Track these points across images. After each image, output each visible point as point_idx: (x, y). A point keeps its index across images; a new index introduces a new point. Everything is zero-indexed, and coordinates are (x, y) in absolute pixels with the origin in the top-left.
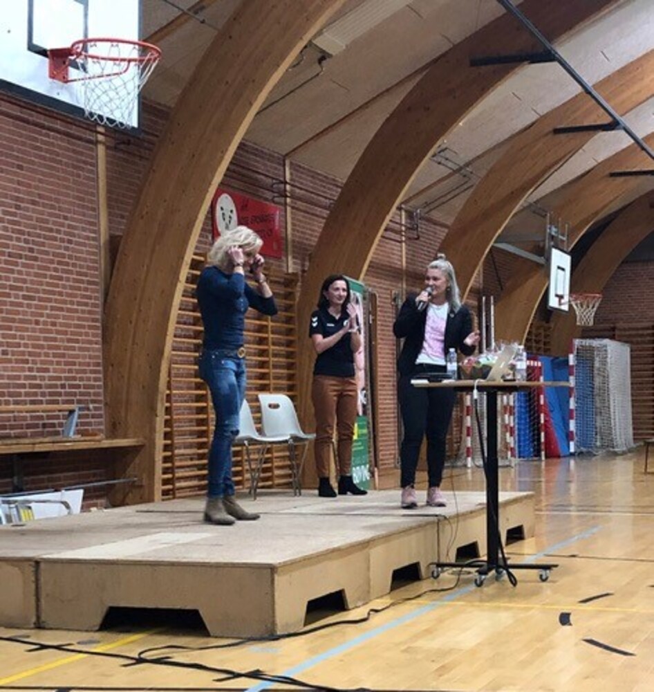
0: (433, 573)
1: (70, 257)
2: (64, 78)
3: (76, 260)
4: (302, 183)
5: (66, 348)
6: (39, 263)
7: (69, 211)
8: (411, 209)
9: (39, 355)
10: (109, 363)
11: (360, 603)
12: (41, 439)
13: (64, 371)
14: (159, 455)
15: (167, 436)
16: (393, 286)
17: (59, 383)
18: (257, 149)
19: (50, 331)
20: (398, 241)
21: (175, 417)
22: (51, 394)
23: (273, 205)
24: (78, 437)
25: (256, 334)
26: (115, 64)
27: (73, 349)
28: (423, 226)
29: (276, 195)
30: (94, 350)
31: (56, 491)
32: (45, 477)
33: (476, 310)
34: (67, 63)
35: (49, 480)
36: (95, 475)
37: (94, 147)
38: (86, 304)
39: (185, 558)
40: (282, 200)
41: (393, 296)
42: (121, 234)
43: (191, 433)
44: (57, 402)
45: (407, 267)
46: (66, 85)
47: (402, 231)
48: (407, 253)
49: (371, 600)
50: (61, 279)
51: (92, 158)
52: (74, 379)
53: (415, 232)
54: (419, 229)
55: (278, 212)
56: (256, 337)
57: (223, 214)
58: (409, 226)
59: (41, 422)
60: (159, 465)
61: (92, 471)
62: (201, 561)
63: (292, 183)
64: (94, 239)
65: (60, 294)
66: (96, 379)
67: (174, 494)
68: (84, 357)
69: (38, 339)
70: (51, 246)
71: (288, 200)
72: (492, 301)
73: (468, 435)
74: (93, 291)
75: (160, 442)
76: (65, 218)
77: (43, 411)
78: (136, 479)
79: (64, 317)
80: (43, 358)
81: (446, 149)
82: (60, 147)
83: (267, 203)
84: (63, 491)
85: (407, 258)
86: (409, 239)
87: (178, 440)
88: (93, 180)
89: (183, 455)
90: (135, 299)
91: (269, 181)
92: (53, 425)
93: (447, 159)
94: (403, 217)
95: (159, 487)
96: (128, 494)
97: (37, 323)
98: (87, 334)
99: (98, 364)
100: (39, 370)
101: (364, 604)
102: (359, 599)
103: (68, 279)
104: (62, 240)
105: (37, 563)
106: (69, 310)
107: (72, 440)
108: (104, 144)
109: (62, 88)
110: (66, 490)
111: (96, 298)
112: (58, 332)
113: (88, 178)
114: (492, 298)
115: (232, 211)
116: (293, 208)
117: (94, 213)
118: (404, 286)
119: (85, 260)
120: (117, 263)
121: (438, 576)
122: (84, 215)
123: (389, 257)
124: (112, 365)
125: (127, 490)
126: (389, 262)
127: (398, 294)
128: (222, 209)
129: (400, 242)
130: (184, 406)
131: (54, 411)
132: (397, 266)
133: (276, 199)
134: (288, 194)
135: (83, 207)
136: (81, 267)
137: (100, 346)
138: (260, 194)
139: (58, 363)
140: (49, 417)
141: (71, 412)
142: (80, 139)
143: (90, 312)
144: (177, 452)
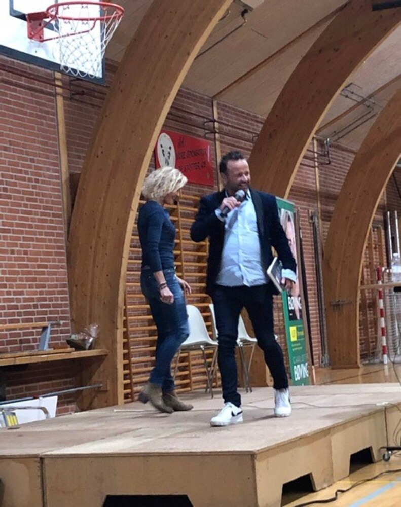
0: (384, 456)
1: (38, 194)
2: (40, 37)
3: (43, 196)
4: (228, 121)
5: (37, 273)
6: (12, 200)
7: (35, 155)
8: (321, 138)
9: (15, 280)
10: (74, 284)
11: (325, 485)
12: (19, 354)
13: (36, 293)
14: (120, 362)
15: (126, 346)
16: (309, 206)
17: (32, 303)
18: (189, 94)
19: (23, 259)
20: (312, 167)
21: (130, 329)
22: (26, 314)
23: (205, 140)
24: (51, 350)
25: (196, 253)
26: (83, 23)
27: (43, 273)
28: (333, 153)
29: (207, 131)
30: (60, 273)
31: (35, 398)
32: (24, 386)
33: (383, 224)
34: (42, 25)
35: (28, 389)
36: (65, 383)
37: (54, 98)
38: (52, 234)
39: (171, 449)
40: (212, 136)
41: (310, 215)
42: (79, 172)
43: (145, 343)
44: (30, 320)
45: (320, 188)
46: (42, 44)
47: (315, 158)
48: (319, 176)
49: (334, 482)
50: (30, 213)
51: (52, 107)
52: (45, 299)
53: (327, 158)
54: (330, 156)
55: (209, 147)
56: (195, 256)
57: (163, 151)
58: (320, 153)
59: (18, 339)
60: (121, 372)
61: (63, 380)
62: (187, 451)
63: (219, 120)
64: (57, 178)
65: (31, 226)
66: (62, 299)
67: (132, 398)
68: (52, 280)
69: (13, 266)
70: (21, 185)
71: (217, 135)
72: (396, 216)
73: (383, 334)
74: (58, 222)
75: (120, 351)
76: (32, 161)
77: (20, 329)
78: (101, 385)
79: (35, 246)
80: (18, 283)
81: (351, 84)
82: (25, 100)
83: (200, 139)
84: (41, 398)
85: (320, 181)
86: (321, 164)
87: (133, 349)
88: (54, 127)
89: (138, 362)
90: (94, 227)
91: (201, 120)
92: (28, 341)
93: (352, 93)
94: (315, 145)
95: (121, 392)
96: (94, 398)
97: (13, 252)
98: (54, 260)
99: (64, 286)
100: (15, 293)
101: (329, 486)
102: (325, 481)
103: (36, 214)
104: (30, 180)
105: (41, 459)
106: (38, 240)
107: (46, 353)
108: (61, 95)
109: (39, 46)
110: (43, 397)
111: (60, 228)
112: (29, 260)
113: (49, 126)
114: (396, 212)
115: (170, 148)
116: (221, 142)
117: (56, 155)
118: (319, 206)
119: (50, 196)
120: (77, 197)
121: (389, 458)
122: (47, 157)
123: (306, 181)
124: (76, 286)
125: (93, 395)
126: (305, 185)
127: (315, 213)
128: (162, 146)
129: (314, 167)
130: (137, 319)
131: (28, 328)
132: (312, 188)
133: (207, 136)
134: (218, 131)
135: (47, 150)
136: (47, 202)
137: (66, 270)
138: (193, 132)
139: (31, 286)
140: (25, 334)
141: (45, 328)
142: (42, 92)
143: (55, 241)
144: (133, 359)
